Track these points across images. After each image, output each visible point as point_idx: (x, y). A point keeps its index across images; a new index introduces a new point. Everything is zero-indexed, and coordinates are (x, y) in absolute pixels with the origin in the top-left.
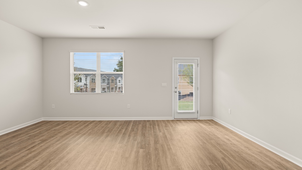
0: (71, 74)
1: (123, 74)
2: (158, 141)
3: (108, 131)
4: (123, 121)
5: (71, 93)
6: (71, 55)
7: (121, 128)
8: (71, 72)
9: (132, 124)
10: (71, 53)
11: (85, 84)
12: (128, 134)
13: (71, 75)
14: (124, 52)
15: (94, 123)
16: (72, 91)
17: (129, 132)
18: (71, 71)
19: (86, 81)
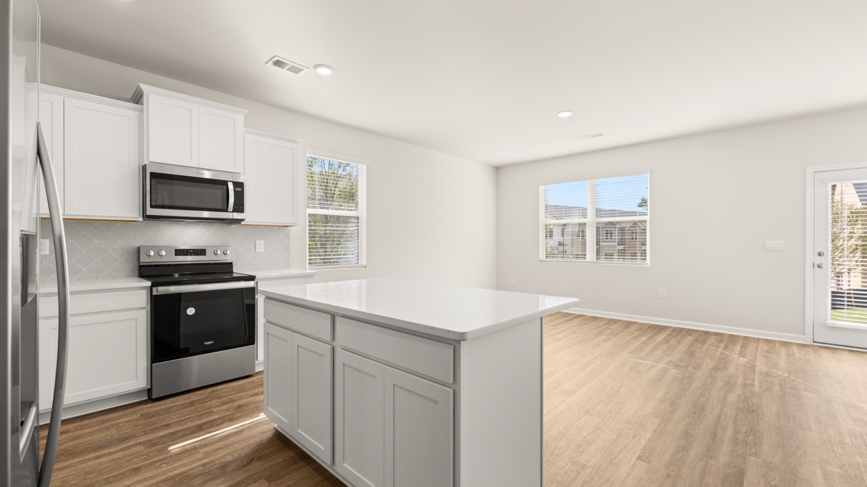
0: (540, 224)
1: (648, 221)
2: (724, 368)
3: (611, 334)
4: (647, 324)
5: (541, 259)
6: (540, 190)
7: (640, 334)
8: (540, 222)
9: (668, 332)
10: (540, 187)
11: (560, 244)
12: (653, 344)
13: (541, 227)
14: (651, 173)
15: (583, 318)
16: (542, 256)
17: (656, 343)
18: (540, 220)
19: (563, 234)
